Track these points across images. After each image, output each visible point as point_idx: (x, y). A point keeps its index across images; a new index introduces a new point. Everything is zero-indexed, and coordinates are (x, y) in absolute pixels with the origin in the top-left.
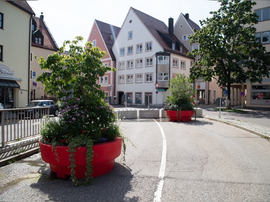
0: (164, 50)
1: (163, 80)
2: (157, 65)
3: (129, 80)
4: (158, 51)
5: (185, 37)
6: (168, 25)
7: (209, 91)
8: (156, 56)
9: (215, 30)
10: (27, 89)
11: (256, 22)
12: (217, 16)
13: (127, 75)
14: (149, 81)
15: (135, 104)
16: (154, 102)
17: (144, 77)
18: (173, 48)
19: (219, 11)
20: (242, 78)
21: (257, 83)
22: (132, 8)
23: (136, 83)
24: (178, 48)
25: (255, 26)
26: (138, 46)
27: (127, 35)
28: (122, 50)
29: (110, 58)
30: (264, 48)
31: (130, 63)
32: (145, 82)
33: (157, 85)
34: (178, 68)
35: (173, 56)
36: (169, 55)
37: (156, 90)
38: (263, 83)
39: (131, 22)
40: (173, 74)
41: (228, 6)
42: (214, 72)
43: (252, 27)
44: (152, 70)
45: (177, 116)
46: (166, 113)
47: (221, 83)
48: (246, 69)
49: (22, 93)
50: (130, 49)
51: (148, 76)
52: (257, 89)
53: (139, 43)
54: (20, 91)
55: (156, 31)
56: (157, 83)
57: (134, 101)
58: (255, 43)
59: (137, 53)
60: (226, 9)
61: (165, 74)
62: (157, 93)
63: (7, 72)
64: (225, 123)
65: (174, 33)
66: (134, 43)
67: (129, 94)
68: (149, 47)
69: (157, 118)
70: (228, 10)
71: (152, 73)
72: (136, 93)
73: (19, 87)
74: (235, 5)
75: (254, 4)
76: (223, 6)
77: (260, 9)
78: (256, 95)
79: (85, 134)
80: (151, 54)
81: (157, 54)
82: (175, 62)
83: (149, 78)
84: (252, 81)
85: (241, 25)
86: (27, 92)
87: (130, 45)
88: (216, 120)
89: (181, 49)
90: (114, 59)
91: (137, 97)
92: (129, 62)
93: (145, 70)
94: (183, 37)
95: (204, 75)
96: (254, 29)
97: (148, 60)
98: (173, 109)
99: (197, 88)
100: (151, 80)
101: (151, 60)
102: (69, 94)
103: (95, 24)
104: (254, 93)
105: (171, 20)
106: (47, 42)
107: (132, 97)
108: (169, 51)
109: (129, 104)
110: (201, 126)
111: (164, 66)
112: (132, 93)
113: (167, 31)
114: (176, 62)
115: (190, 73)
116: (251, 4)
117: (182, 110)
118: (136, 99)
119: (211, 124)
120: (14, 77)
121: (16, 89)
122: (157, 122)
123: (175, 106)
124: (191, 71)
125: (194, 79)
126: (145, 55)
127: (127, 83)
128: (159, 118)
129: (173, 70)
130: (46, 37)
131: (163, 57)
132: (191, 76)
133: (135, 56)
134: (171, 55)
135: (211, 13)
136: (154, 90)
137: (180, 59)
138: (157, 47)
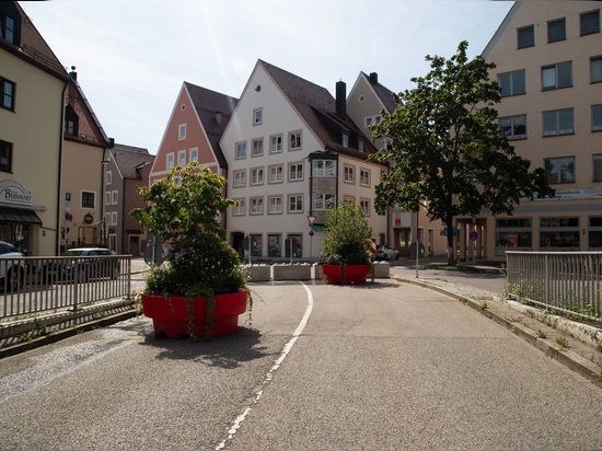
0: (326, 148)
1: (324, 209)
2: (311, 179)
3: (256, 207)
4: (314, 150)
5: (369, 120)
6: (334, 96)
7: (419, 230)
8: (311, 161)
9: (419, 115)
10: (55, 228)
11: (497, 99)
12: (424, 87)
13: (251, 199)
14: (296, 211)
15: (267, 258)
16: (306, 253)
17: (285, 202)
18: (345, 144)
19: (428, 78)
20: (473, 205)
21: (504, 215)
22: (260, 62)
23: (269, 214)
24: (353, 143)
25: (496, 106)
26: (274, 139)
27: (250, 117)
28: (240, 148)
29: (217, 163)
30: (513, 148)
31: (257, 173)
32: (288, 213)
33: (312, 219)
34: (354, 184)
35: (344, 160)
36: (336, 158)
37: (310, 229)
38: (516, 215)
39: (259, 89)
40: (345, 195)
41: (444, 68)
42: (419, 194)
43: (490, 107)
44: (301, 188)
45: (340, 274)
46: (321, 271)
47: (435, 214)
48: (481, 188)
49: (44, 235)
50: (257, 144)
51: (293, 199)
52: (507, 226)
53: (275, 132)
54: (41, 230)
55: (310, 109)
56: (311, 214)
57: (265, 252)
58: (496, 138)
59: (271, 154)
60: (440, 73)
61: (328, 197)
62: (311, 234)
63: (20, 193)
64: (420, 284)
65: (347, 113)
66: (265, 132)
67: (256, 237)
68: (296, 140)
69: (307, 280)
70: (444, 75)
71: (303, 194)
72: (270, 235)
73: (40, 224)
74: (457, 68)
75: (493, 66)
76: (434, 69)
77: (508, 73)
78: (505, 237)
79: (204, 282)
80: (300, 155)
81: (312, 156)
82: (349, 171)
83: (295, 204)
84: (495, 210)
85: (466, 106)
86: (55, 233)
87: (256, 136)
88: (409, 282)
89: (361, 145)
90: (224, 165)
91: (271, 244)
92: (254, 172)
93: (287, 188)
94: (365, 121)
95: (403, 200)
96: (493, 113)
97: (293, 168)
98: (333, 262)
99: (394, 225)
100: (299, 207)
101: (300, 168)
102: (177, 234)
103: (183, 92)
104: (501, 233)
105: (341, 87)
106: (85, 130)
107: (261, 243)
108: (335, 150)
109: (256, 258)
110: (378, 289)
111: (325, 181)
112: (260, 235)
113: (332, 108)
114: (351, 172)
115: (375, 196)
116: (487, 66)
117: (348, 263)
118: (269, 247)
119: (396, 286)
120: (32, 204)
121: (35, 226)
122: (305, 286)
123: (336, 256)
124: (377, 192)
125: (384, 206)
126: (288, 157)
127: (251, 215)
128: (310, 279)
129: (345, 189)
130: (82, 119)
131: (324, 162)
132: (377, 200)
133: (266, 160)
134: (340, 158)
135: (414, 80)
136: (305, 229)
137: (358, 165)
138: (312, 143)
